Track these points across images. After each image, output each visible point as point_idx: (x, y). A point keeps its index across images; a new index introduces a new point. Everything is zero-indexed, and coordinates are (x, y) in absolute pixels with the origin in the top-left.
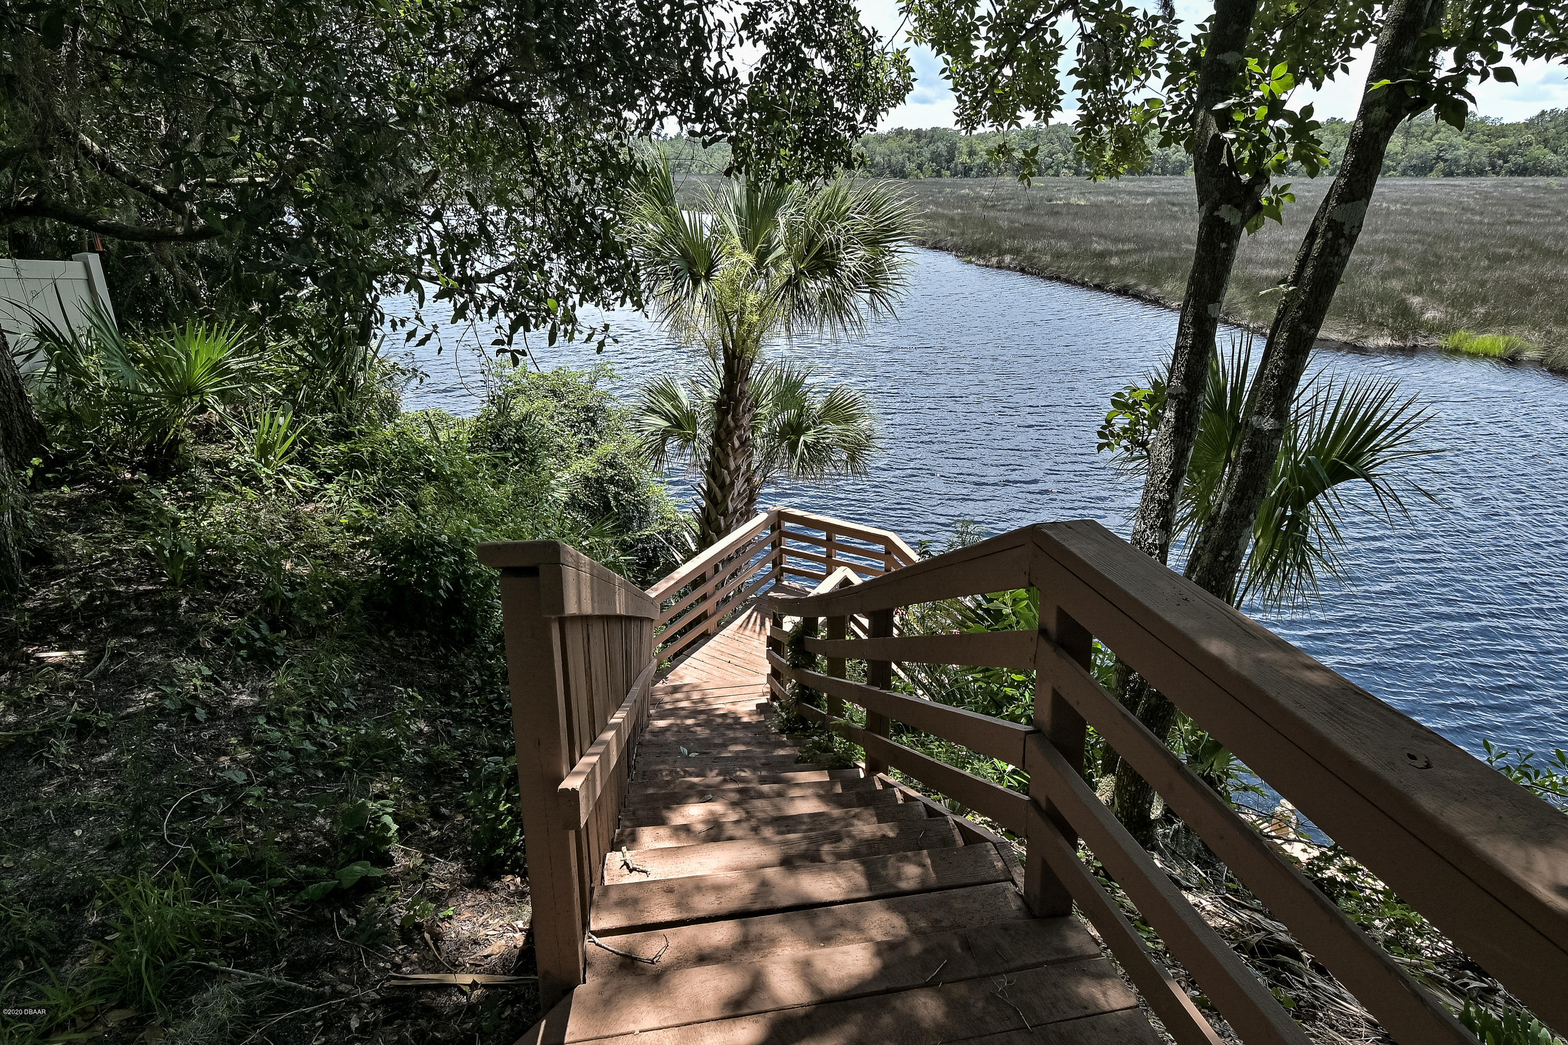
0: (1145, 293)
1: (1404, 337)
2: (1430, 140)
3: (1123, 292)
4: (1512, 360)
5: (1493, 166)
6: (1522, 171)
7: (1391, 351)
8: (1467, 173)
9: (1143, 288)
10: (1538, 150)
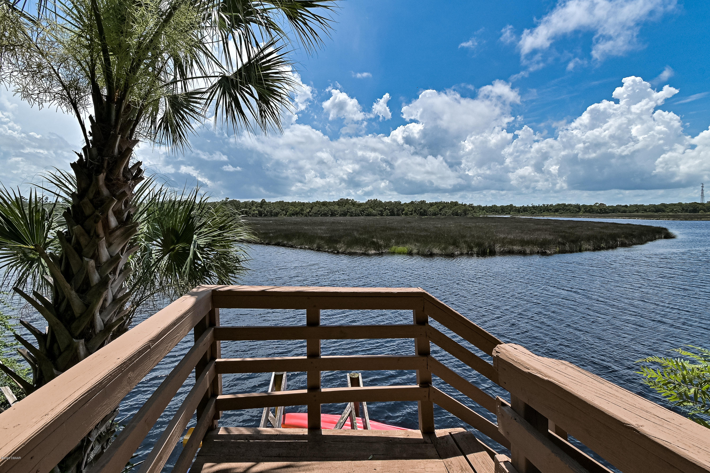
0: (287, 244)
2: (344, 206)
3: (278, 244)
4: (410, 254)
5: (361, 213)
6: (368, 215)
7: (375, 254)
8: (356, 216)
9: (285, 242)
10: (370, 210)
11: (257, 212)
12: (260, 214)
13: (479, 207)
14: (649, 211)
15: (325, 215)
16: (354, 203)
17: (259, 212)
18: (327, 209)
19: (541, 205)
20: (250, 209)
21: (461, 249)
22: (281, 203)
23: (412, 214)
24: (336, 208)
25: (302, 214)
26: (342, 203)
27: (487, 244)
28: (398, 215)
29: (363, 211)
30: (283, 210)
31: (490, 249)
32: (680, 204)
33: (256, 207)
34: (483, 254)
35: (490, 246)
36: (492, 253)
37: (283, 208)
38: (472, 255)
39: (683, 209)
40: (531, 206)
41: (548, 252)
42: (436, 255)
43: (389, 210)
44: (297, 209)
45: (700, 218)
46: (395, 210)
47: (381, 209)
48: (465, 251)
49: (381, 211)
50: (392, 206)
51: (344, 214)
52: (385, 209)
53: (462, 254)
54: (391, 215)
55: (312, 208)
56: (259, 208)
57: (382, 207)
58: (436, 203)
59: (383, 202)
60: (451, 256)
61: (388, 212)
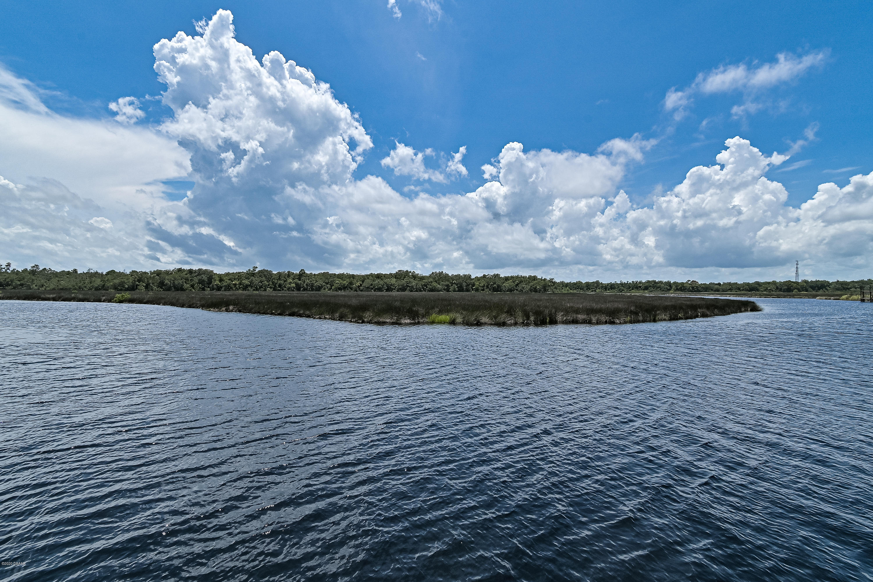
1: (413, 319)
2: (403, 280)
4: (453, 323)
5: (423, 288)
6: (432, 290)
8: (417, 291)
10: (434, 284)
11: (294, 285)
12: (298, 288)
13: (562, 283)
14: (743, 290)
15: (380, 289)
16: (415, 277)
17: (297, 284)
18: (382, 282)
19: (630, 281)
20: (285, 281)
21: (515, 318)
22: (325, 275)
23: (483, 290)
24: (393, 281)
25: (351, 289)
26: (401, 275)
27: (547, 312)
28: (468, 290)
29: (426, 286)
30: (327, 283)
31: (550, 318)
32: (774, 283)
33: (293, 279)
34: (541, 322)
35: (550, 315)
36: (553, 322)
37: (327, 281)
38: (528, 325)
39: (777, 288)
40: (619, 282)
41: (618, 321)
42: (485, 324)
43: (457, 285)
44: (345, 282)
45: (793, 296)
46: (464, 284)
47: (447, 283)
48: (520, 320)
49: (448, 286)
50: (461, 281)
51: (403, 289)
52: (452, 284)
53: (516, 324)
54: (459, 291)
55: (363, 282)
56: (296, 280)
57: (448, 281)
58: (512, 277)
59: (450, 275)
60: (503, 324)
61: (456, 287)
